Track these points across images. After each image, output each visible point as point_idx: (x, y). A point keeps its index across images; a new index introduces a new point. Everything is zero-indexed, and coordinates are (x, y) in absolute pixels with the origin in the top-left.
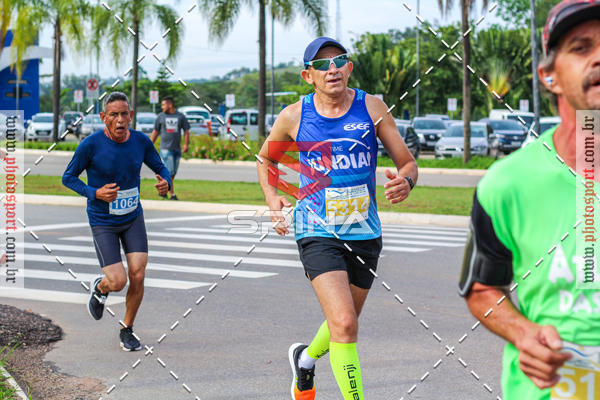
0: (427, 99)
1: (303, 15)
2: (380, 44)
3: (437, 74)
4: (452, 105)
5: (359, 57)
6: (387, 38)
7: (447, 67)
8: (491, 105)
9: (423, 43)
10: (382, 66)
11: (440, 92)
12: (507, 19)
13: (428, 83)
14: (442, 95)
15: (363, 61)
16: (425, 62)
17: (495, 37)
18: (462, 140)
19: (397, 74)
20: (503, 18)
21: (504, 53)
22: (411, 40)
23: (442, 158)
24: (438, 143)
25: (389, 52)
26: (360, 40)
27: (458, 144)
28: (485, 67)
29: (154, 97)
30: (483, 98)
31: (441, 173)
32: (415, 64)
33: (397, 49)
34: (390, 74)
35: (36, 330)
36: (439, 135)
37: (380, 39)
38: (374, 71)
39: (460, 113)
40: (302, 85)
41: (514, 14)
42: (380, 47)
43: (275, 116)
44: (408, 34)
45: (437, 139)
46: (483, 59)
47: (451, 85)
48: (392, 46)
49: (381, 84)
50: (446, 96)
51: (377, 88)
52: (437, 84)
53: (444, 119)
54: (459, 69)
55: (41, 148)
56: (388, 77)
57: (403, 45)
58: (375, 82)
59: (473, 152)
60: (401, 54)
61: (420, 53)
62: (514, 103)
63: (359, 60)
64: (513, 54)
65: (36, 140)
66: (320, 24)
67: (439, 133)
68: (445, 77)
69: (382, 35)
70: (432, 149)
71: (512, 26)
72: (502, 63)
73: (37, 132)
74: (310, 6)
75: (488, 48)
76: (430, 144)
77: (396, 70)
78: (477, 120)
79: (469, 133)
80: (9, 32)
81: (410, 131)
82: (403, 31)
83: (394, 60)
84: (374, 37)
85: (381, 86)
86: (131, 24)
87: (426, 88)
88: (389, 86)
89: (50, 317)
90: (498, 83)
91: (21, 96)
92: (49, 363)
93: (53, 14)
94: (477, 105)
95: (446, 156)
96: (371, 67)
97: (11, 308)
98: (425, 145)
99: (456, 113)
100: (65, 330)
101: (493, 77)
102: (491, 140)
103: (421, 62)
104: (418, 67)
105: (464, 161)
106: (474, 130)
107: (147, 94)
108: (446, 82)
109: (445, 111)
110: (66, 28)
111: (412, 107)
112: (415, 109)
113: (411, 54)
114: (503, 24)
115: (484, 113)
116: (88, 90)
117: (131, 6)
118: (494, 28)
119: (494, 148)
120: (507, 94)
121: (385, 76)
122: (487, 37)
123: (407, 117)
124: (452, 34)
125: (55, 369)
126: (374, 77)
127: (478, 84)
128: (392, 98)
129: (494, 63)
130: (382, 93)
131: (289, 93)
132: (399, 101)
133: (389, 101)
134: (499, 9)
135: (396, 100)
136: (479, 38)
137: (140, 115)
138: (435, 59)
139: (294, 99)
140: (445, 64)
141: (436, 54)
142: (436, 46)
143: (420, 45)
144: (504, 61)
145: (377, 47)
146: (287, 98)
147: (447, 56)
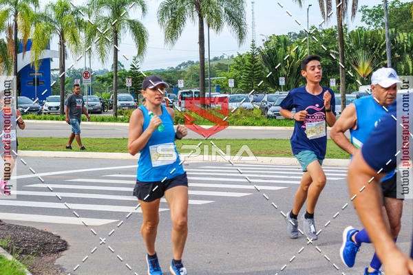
2: (283, 42)
4: (333, 83)
5: (268, 52)
6: (287, 38)
7: (327, 57)
8: (359, 82)
9: (312, 41)
10: (284, 57)
12: (369, 23)
14: (326, 77)
15: (271, 54)
17: (361, 36)
19: (294, 63)
20: (366, 22)
21: (367, 46)
22: (303, 39)
25: (288, 48)
26: (268, 40)
28: (355, 56)
29: (129, 83)
30: (353, 78)
33: (294, 45)
34: (290, 64)
35: (50, 243)
37: (282, 39)
38: (278, 60)
39: (339, 88)
40: (229, 72)
41: (374, 20)
42: (283, 44)
43: (212, 93)
44: (301, 35)
46: (353, 51)
47: (332, 69)
48: (290, 44)
49: (284, 70)
50: (328, 77)
51: (281, 73)
55: (52, 119)
56: (288, 65)
57: (297, 42)
58: (279, 68)
60: (297, 50)
61: (310, 48)
63: (268, 54)
64: (374, 47)
65: (49, 113)
66: (240, 30)
68: (327, 63)
69: (284, 36)
71: (372, 28)
72: (366, 53)
73: (50, 108)
74: (233, 18)
75: (357, 43)
77: (293, 60)
78: (350, 93)
79: (344, 102)
80: (29, 40)
82: (298, 33)
83: (293, 54)
84: (277, 36)
86: (112, 33)
88: (289, 71)
89: (59, 235)
90: (364, 67)
91: (38, 84)
92: (58, 266)
93: (58, 28)
94: (350, 82)
96: (276, 58)
97: (33, 228)
100: (69, 243)
101: (360, 63)
106: (348, 99)
107: (124, 80)
110: (67, 37)
113: (304, 49)
114: (366, 26)
115: (355, 88)
116: (84, 79)
117: (112, 21)
118: (360, 30)
121: (286, 64)
122: (355, 35)
124: (333, 34)
125: (63, 270)
127: (350, 68)
128: (291, 79)
129: (360, 53)
130: (285, 76)
131: (221, 77)
132: (296, 81)
133: (289, 82)
134: (364, 17)
135: (294, 80)
136: (350, 36)
137: (119, 95)
138: (320, 51)
139: (224, 82)
140: (327, 55)
141: (321, 49)
142: (321, 43)
143: (309, 42)
144: (368, 52)
145: (280, 45)
146: (219, 81)
147: (328, 49)
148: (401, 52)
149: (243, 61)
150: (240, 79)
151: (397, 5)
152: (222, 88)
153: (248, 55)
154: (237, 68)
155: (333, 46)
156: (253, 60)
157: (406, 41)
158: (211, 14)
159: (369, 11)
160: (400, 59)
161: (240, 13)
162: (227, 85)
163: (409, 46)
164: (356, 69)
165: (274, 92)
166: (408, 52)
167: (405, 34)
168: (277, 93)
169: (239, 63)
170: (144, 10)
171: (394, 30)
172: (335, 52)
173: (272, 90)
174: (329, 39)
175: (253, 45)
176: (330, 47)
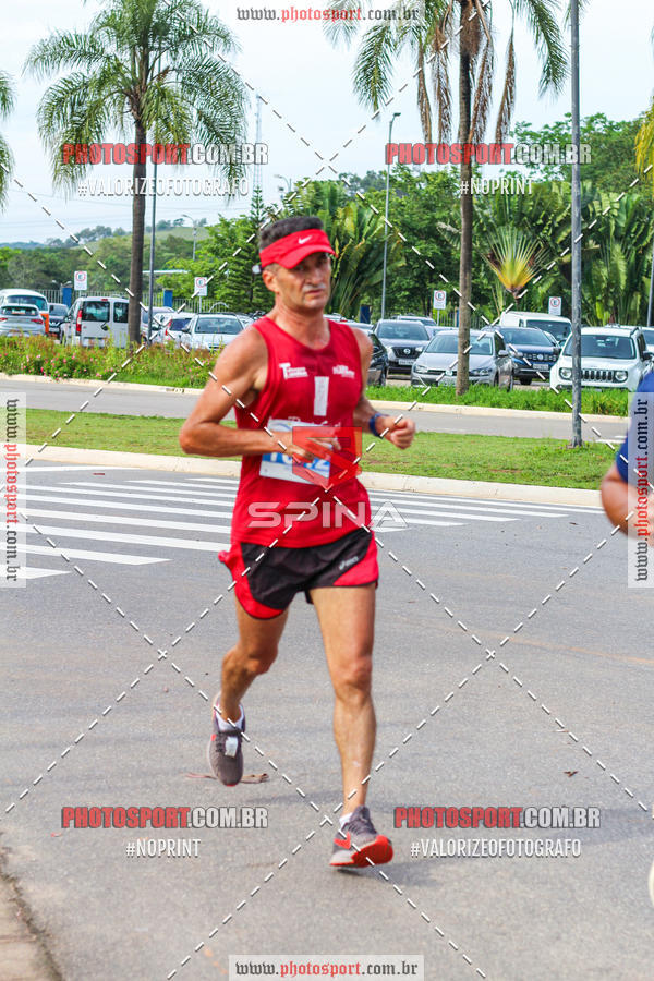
0: (400, 289)
2: (327, 197)
3: (416, 249)
4: (439, 301)
6: (338, 189)
7: (432, 239)
8: (501, 303)
9: (395, 199)
11: (420, 278)
12: (532, 164)
13: (402, 263)
14: (424, 285)
16: (397, 228)
18: (455, 358)
19: (351, 247)
21: (526, 219)
22: (377, 192)
23: (422, 386)
24: (418, 362)
25: (340, 212)
26: (293, 189)
27: (451, 361)
28: (495, 241)
30: (489, 290)
32: (382, 231)
33: (353, 206)
34: (341, 248)
36: (419, 349)
37: (326, 190)
39: (451, 314)
40: (197, 259)
42: (327, 201)
43: (155, 308)
44: (370, 182)
45: (414, 354)
46: (492, 228)
47: (438, 268)
48: (346, 200)
50: (430, 286)
52: (415, 265)
53: (425, 323)
54: (451, 242)
57: (361, 200)
59: (472, 378)
60: (360, 216)
61: (389, 215)
62: (539, 301)
64: (540, 222)
67: (419, 344)
69: (330, 183)
70: (407, 370)
71: (539, 176)
72: (521, 235)
74: (218, 135)
75: (501, 211)
76: (402, 362)
77: (351, 241)
78: (478, 328)
82: (363, 176)
83: (349, 225)
84: (315, 183)
87: (398, 271)
88: (339, 266)
90: (514, 268)
94: (482, 302)
95: (430, 382)
98: (395, 364)
99: (445, 314)
101: (506, 258)
102: (500, 359)
104: (386, 238)
105: (457, 391)
106: (474, 342)
109: (428, 310)
111: (376, 300)
112: (379, 306)
113: (376, 216)
115: (489, 315)
119: (504, 372)
120: (528, 285)
123: (365, 318)
124: (447, 184)
127: (483, 268)
128: (343, 286)
129: (508, 236)
131: (176, 271)
132: (354, 291)
133: (338, 291)
135: (350, 289)
138: (414, 224)
139: (184, 281)
140: (431, 233)
141: (416, 217)
142: (416, 206)
143: (390, 202)
144: (525, 233)
145: (321, 203)
146: (173, 279)
147: (434, 220)
148: (602, 238)
149: (232, 236)
150: (222, 277)
151: (599, 127)
152: (174, 299)
153: (244, 223)
154: (215, 252)
155: (445, 213)
157: (615, 212)
158: (165, 121)
159: (533, 135)
160: (598, 255)
161: (234, 125)
162: (190, 291)
163: (622, 224)
164: (496, 271)
166: (619, 238)
167: (615, 197)
169: (221, 240)
171: (588, 184)
172: (449, 227)
174: (435, 197)
175: (257, 200)
176: (438, 215)
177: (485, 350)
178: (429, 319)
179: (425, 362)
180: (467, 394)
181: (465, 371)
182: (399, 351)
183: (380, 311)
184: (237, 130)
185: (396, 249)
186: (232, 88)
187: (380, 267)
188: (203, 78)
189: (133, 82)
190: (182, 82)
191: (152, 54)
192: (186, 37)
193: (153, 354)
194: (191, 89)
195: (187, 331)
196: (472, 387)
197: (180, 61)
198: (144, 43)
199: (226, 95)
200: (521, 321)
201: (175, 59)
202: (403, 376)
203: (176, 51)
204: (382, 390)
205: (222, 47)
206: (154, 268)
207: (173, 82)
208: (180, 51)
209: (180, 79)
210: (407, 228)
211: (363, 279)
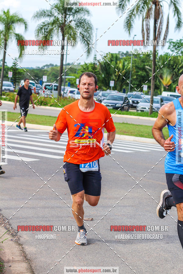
0: (134, 84)
1: (81, 43)
2: (115, 58)
3: (139, 73)
4: (145, 88)
5: (105, 63)
6: (118, 55)
7: (144, 71)
8: (163, 89)
9: (134, 59)
10: (115, 68)
11: (140, 81)
12: (173, 51)
13: (135, 77)
14: (141, 83)
15: (106, 65)
16: (134, 68)
17: (167, 59)
18: (149, 104)
19: (121, 72)
20: (171, 50)
21: (170, 66)
22: (129, 57)
23: (140, 112)
24: (138, 105)
25: (118, 62)
26: (105, 55)
27: (147, 106)
28: (161, 72)
29: (10, 75)
30: (159, 86)
31: (139, 118)
32: (130, 68)
33: (122, 61)
36: (139, 101)
37: (115, 56)
38: (111, 70)
39: (149, 92)
40: (78, 74)
41: (176, 49)
42: (115, 59)
43: (65, 87)
44: (127, 54)
45: (138, 103)
46: (161, 68)
47: (145, 79)
48: (120, 59)
49: (114, 76)
50: (142, 84)
51: (112, 78)
52: (139, 78)
53: (141, 94)
54: (149, 72)
56: (117, 73)
57: (124, 59)
58: (111, 75)
59: (153, 110)
60: (124, 63)
61: (132, 63)
62: (173, 89)
63: (105, 65)
64: (174, 67)
66: (89, 47)
67: (139, 100)
68: (143, 75)
69: (116, 54)
70: (135, 107)
71: (174, 54)
72: (169, 71)
75: (163, 64)
76: (134, 105)
77: (121, 70)
78: (156, 96)
79: (152, 102)
81: (126, 98)
83: (121, 66)
84: (112, 54)
85: (114, 77)
86: (3, 41)
87: (134, 79)
88: (117, 77)
90: (167, 79)
94: (157, 89)
95: (142, 111)
96: (110, 68)
98: (132, 105)
99: (147, 92)
101: (165, 77)
103: (132, 68)
104: (131, 70)
105: (149, 114)
106: (155, 100)
107: (7, 73)
108: (143, 77)
109: (142, 90)
111: (127, 87)
112: (128, 89)
113: (128, 63)
114: (171, 53)
115: (159, 92)
117: (4, 33)
118: (167, 55)
120: (170, 85)
121: (116, 73)
122: (163, 58)
123: (124, 92)
124: (148, 55)
126: (111, 73)
127: (158, 79)
128: (118, 83)
129: (165, 70)
130: (114, 80)
131: (71, 77)
132: (121, 84)
133: (117, 84)
134: (170, 46)
135: (120, 84)
136: (159, 58)
137: (4, 82)
138: (139, 66)
139: (74, 80)
140: (144, 69)
141: (139, 64)
142: (140, 61)
143: (132, 60)
144: (170, 70)
145: (113, 59)
146: (71, 79)
147: (144, 65)
149: (88, 68)
152: (72, 85)
153: (91, 64)
155: (148, 64)
156: (94, 68)
158: (70, 35)
159: (173, 43)
161: (90, 36)
162: (75, 83)
164: (161, 80)
165: (106, 90)
168: (108, 91)
169: (84, 69)
170: (26, 28)
172: (149, 68)
173: (105, 89)
174: (145, 59)
175: (95, 58)
176: (146, 64)
177: (157, 102)
178: (142, 93)
179: (141, 106)
180: (152, 115)
181: (152, 108)
182: (133, 102)
183: (128, 90)
184: (90, 38)
185: (133, 73)
186: (89, 26)
187: (129, 78)
188: (81, 23)
189: (62, 24)
190: (76, 24)
191: (68, 16)
192: (77, 12)
193: (64, 100)
194: (78, 26)
195: (74, 94)
196: (154, 113)
197: (75, 18)
198: (65, 13)
199: (88, 28)
200: (168, 95)
201: (74, 17)
202: (134, 109)
203: (74, 15)
204: (128, 113)
205: (87, 15)
206: (66, 76)
207: (73, 24)
208: (75, 15)
209: (75, 23)
210: (137, 67)
211: (124, 81)
